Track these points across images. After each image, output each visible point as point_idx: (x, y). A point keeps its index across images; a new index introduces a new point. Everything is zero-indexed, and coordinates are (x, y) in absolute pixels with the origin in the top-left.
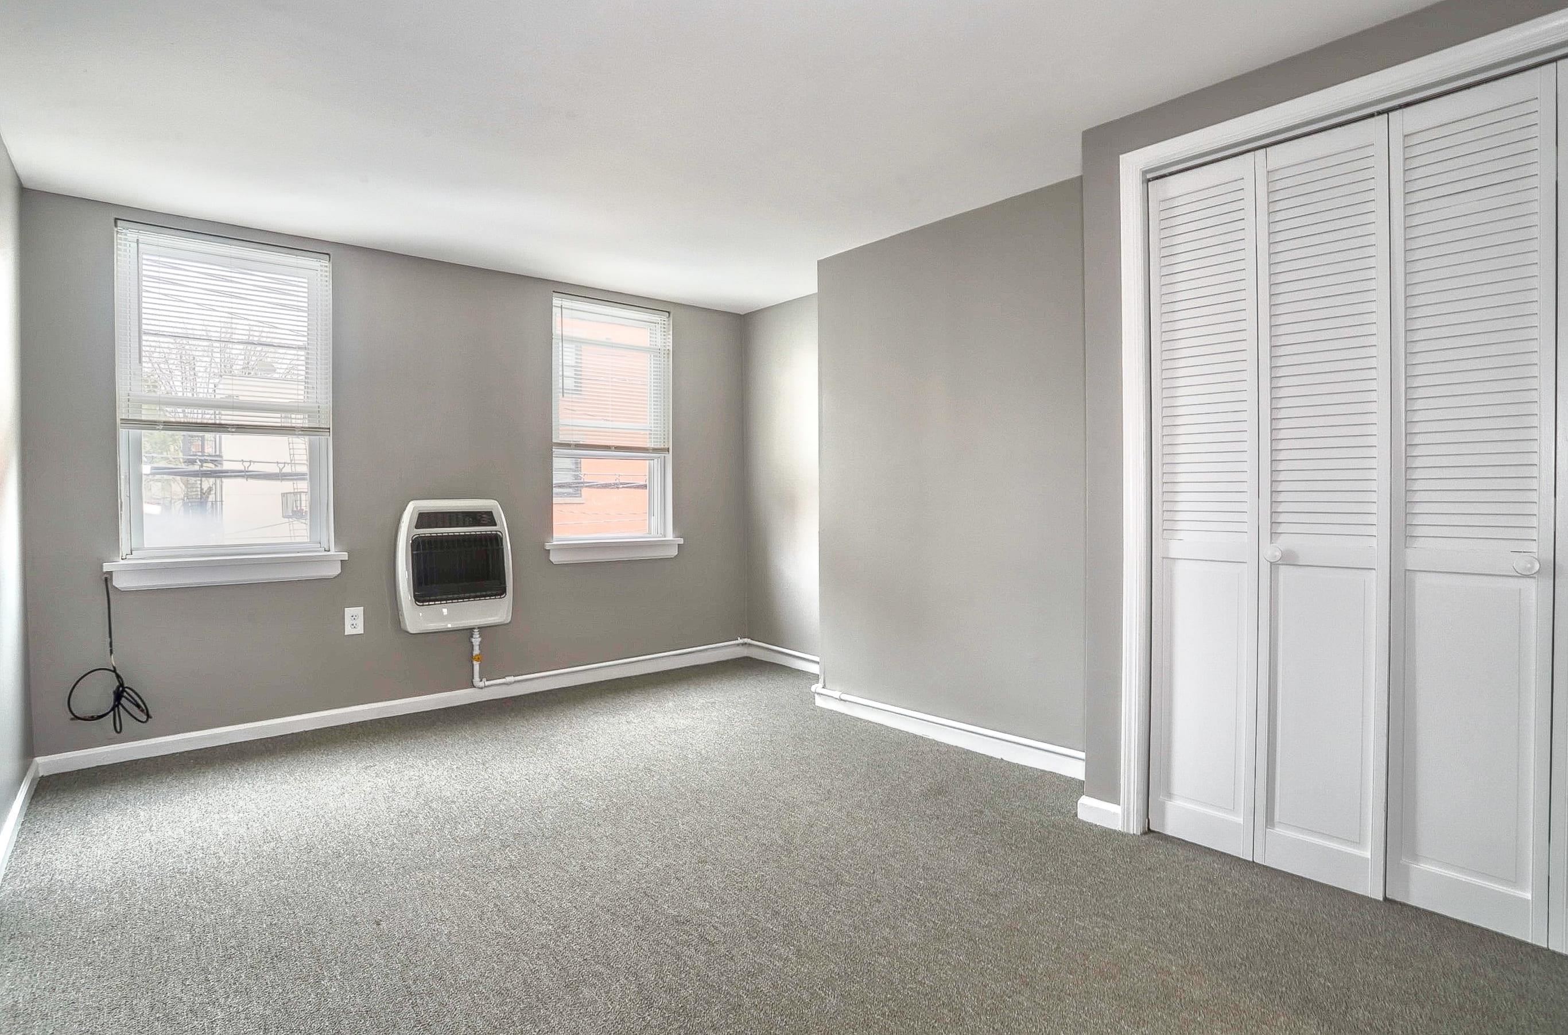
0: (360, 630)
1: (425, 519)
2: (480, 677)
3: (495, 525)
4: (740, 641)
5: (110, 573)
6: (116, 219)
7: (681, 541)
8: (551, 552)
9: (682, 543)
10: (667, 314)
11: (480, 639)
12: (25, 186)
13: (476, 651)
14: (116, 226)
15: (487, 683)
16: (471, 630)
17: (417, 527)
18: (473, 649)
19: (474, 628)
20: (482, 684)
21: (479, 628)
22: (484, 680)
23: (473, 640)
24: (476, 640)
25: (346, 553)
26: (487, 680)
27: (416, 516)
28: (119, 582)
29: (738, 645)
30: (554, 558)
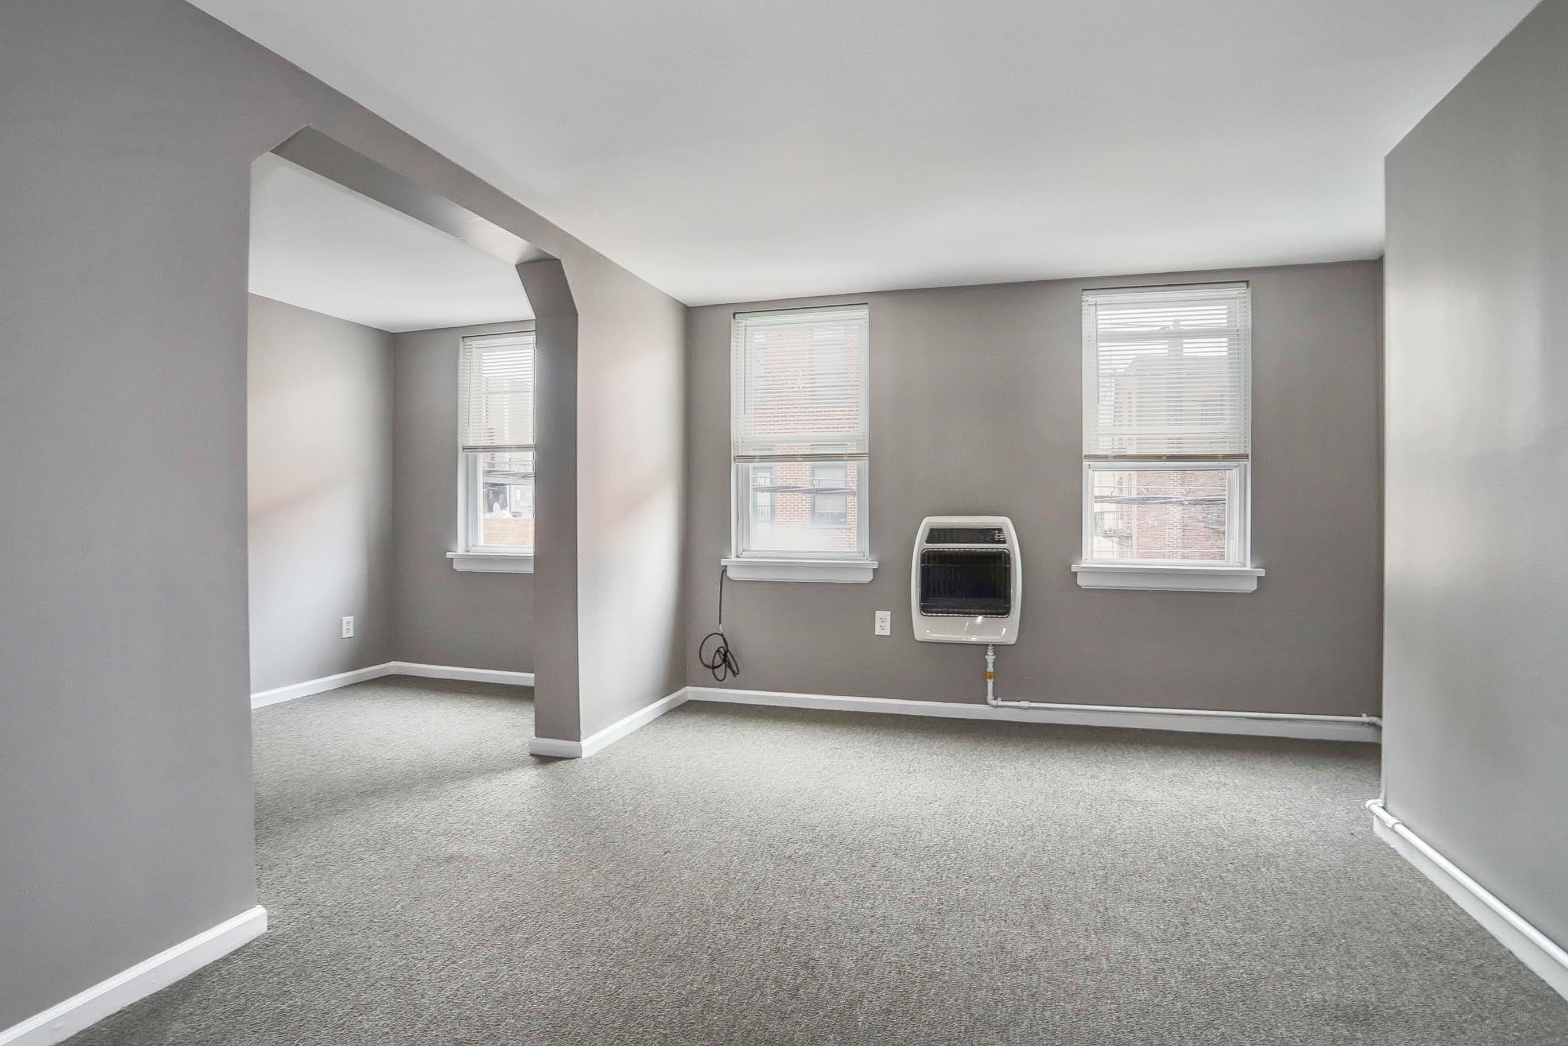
0: (887, 632)
1: (936, 535)
2: (994, 695)
3: (1004, 542)
4: (1365, 718)
5: (726, 566)
6: (734, 314)
7: (1262, 572)
8: (1078, 575)
9: (1263, 575)
10: (1245, 284)
11: (994, 657)
12: (689, 305)
13: (990, 669)
14: (734, 317)
15: (1001, 703)
16: (984, 647)
17: (927, 542)
18: (987, 667)
19: (988, 645)
20: (994, 703)
21: (993, 645)
22: (999, 699)
23: (987, 657)
24: (990, 658)
25: (877, 562)
26: (1002, 700)
27: (928, 531)
28: (731, 574)
29: (1363, 724)
30: (1082, 581)
